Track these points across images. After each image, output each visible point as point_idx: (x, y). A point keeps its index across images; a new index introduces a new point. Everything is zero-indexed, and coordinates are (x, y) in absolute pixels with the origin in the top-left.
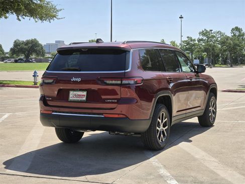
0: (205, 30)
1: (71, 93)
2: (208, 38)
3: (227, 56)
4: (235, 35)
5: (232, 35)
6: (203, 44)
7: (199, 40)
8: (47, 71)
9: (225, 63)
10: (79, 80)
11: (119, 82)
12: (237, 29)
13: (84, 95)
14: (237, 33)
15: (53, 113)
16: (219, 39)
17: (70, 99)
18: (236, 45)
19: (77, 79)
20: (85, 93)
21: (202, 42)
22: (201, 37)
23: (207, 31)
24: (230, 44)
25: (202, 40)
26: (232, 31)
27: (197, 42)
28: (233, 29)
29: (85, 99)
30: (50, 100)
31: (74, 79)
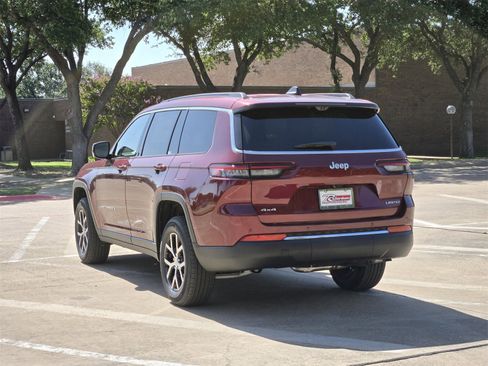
1: (323, 194)
10: (345, 166)
13: (349, 196)
15: (288, 238)
17: (322, 205)
19: (341, 166)
20: (349, 192)
29: (350, 202)
30: (273, 213)
31: (335, 166)
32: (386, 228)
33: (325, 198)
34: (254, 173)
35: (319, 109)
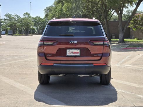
0: (8, 13)
1: (68, 51)
2: (11, 18)
3: (21, 29)
4: (26, 17)
5: (24, 17)
6: (7, 22)
7: (5, 20)
8: (44, 37)
9: (20, 33)
10: (76, 42)
11: (102, 43)
12: (27, 14)
13: (78, 52)
14: (27, 16)
15: (54, 65)
16: (17, 19)
17: (68, 55)
18: (28, 23)
19: (74, 42)
20: (79, 51)
21: (6, 21)
22: (6, 18)
23: (9, 14)
24: (25, 22)
25: (6, 19)
26: (24, 15)
27: (3, 21)
28: (25, 14)
29: (79, 54)
30: (50, 56)
31: (71, 42)
32: (92, 64)
33: (69, 52)
34: (45, 43)
35: (72, 23)
